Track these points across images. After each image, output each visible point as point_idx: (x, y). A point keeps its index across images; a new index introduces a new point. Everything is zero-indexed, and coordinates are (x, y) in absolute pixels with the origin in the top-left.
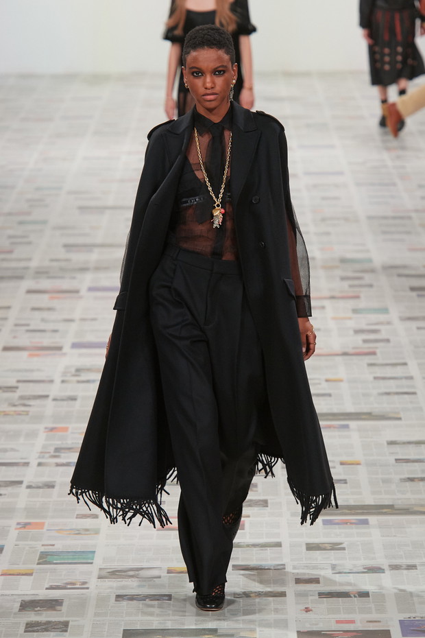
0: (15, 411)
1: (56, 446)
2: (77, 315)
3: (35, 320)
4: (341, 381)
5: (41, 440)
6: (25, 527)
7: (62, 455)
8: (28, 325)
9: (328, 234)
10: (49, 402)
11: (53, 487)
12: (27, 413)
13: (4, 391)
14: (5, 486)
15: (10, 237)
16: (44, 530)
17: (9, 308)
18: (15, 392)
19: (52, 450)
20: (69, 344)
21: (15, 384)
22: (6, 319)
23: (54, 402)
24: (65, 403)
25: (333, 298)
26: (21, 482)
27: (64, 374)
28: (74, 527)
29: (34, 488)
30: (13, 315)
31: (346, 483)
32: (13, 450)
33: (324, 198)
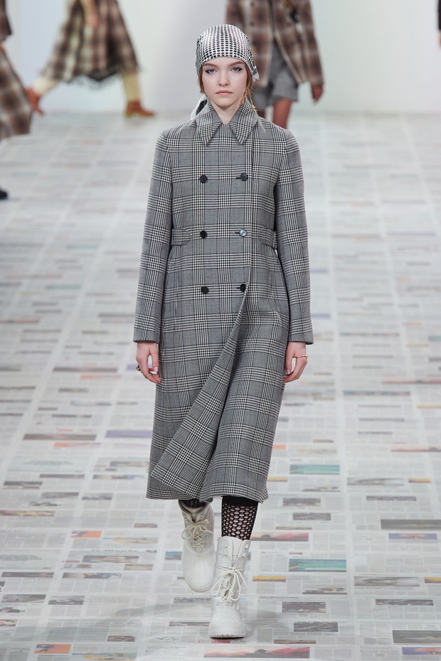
0: (37, 512)
1: (85, 554)
2: (113, 398)
3: (64, 404)
4: (428, 482)
5: (67, 548)
6: (46, 650)
7: (93, 565)
8: (55, 409)
9: (415, 306)
10: (78, 502)
11: (81, 603)
12: (52, 515)
13: (25, 488)
14: (24, 601)
15: (35, 304)
16: (70, 654)
17: (33, 388)
18: (38, 488)
19: (80, 558)
20: (104, 433)
21: (38, 479)
22: (29, 401)
23: (84, 502)
24: (98, 502)
25: (419, 382)
26: (43, 597)
27: (97, 467)
28: (105, 651)
29: (58, 603)
30: (37, 397)
31: (432, 604)
32: (33, 557)
33: (410, 264)
